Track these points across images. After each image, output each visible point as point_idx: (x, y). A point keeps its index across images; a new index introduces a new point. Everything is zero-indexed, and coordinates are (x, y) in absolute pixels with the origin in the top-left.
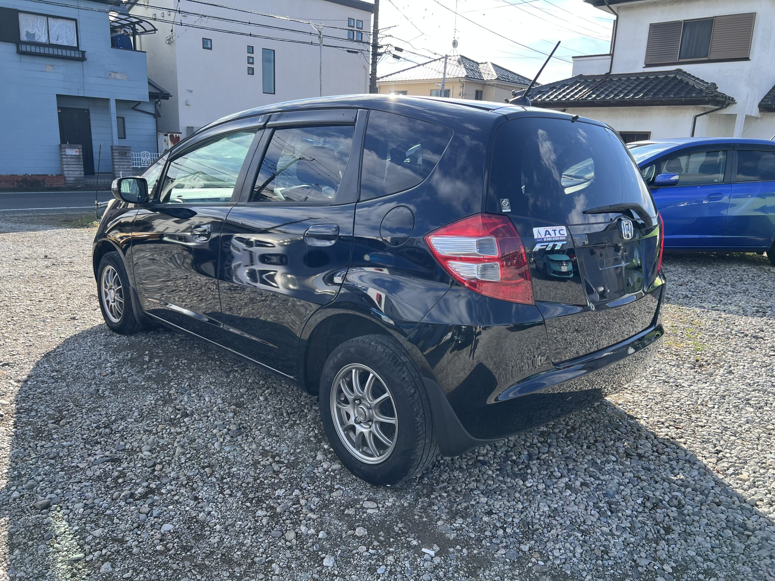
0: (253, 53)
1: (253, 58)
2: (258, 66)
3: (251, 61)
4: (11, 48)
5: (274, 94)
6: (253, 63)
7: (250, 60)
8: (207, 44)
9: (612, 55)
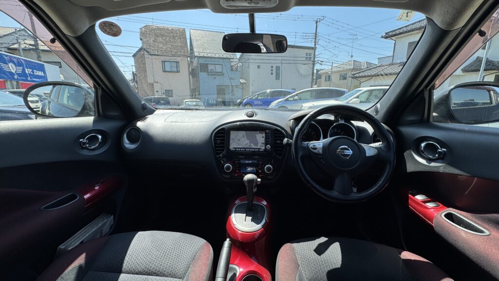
2: (274, 72)
4: (206, 73)
5: (279, 80)
7: (272, 70)
8: (259, 67)
9: (393, 56)
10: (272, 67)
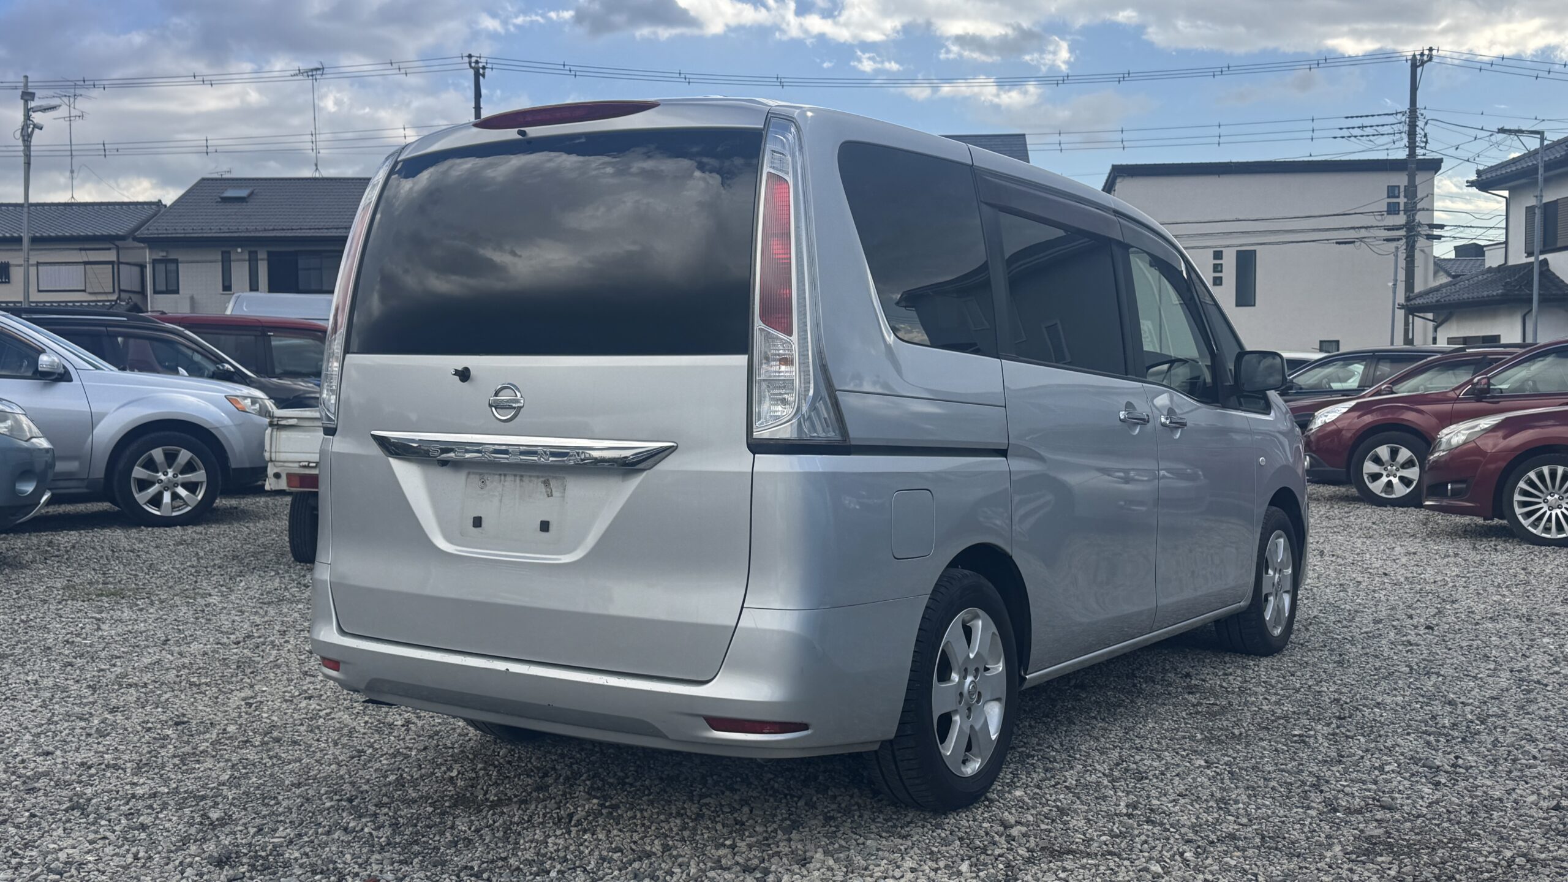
0: (1221, 259)
1: (1221, 265)
2: (1228, 273)
3: (1219, 269)
5: (1254, 305)
6: (1221, 271)
9: (1506, 243)
10: (1218, 255)
